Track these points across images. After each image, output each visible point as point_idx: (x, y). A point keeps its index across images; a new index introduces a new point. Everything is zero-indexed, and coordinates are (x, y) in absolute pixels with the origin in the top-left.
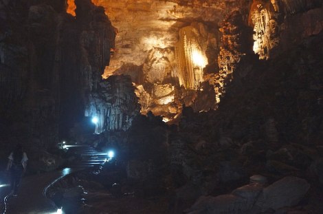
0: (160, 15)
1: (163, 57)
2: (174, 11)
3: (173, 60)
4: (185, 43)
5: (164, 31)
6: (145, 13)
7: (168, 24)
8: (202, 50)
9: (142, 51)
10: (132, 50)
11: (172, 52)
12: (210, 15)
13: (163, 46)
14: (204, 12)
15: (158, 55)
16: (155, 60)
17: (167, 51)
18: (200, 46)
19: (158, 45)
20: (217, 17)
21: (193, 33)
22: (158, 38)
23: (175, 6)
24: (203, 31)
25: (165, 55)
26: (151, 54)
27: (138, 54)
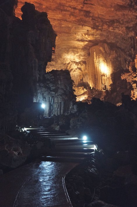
0: (77, 37)
1: (78, 68)
2: (88, 34)
3: (85, 70)
4: (95, 57)
5: (79, 49)
6: (67, 35)
7: (82, 44)
8: (107, 62)
9: (62, 63)
10: (56, 63)
11: (84, 65)
12: (112, 38)
13: (78, 60)
14: (108, 36)
15: (74, 67)
16: (72, 70)
17: (80, 64)
18: (106, 60)
19: (74, 59)
20: (117, 40)
21: (100, 50)
22: (75, 54)
23: (88, 31)
24: (107, 49)
25: (79, 67)
26: (69, 66)
27: (60, 66)
